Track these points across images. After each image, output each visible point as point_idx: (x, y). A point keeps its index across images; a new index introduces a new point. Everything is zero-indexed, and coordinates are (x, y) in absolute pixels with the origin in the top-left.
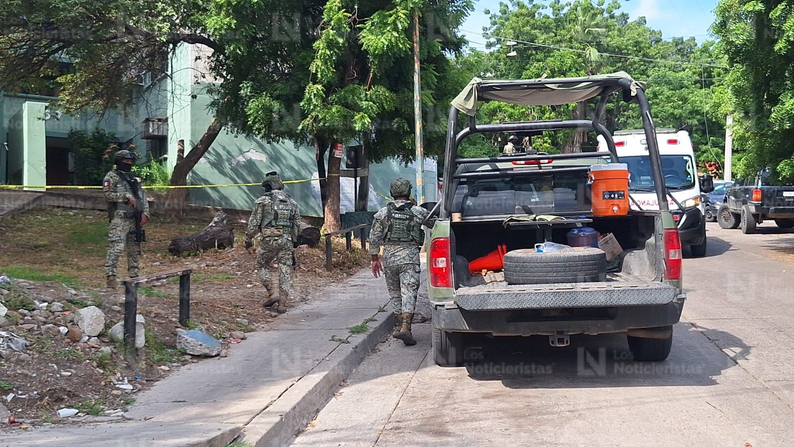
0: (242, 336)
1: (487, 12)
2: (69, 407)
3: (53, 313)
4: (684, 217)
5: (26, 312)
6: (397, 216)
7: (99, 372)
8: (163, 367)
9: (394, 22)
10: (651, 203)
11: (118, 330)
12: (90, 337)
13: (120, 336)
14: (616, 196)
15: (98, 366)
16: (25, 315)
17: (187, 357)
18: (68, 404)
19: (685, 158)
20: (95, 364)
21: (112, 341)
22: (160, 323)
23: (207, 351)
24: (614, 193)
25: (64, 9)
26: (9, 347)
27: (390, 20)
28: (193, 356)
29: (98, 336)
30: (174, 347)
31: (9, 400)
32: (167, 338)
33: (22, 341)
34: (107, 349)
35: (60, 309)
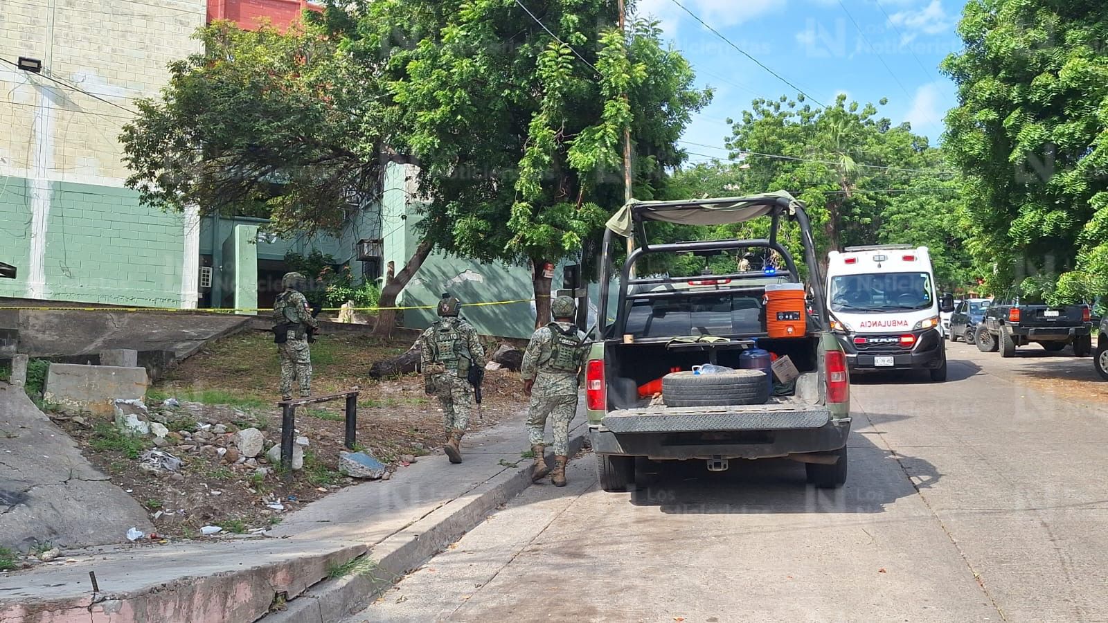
0: (411, 460)
1: (730, 122)
2: (213, 525)
3: (216, 434)
4: (920, 339)
5: (186, 433)
6: (564, 341)
7: (251, 492)
8: (320, 489)
9: (602, 137)
10: (883, 324)
11: (276, 452)
12: (247, 458)
13: (278, 457)
14: (791, 316)
15: (250, 487)
16: (185, 436)
17: (349, 480)
18: (213, 522)
19: (923, 275)
20: (247, 484)
21: (270, 462)
22: (324, 446)
23: (368, 474)
24: (789, 313)
25: (267, 132)
26: (163, 466)
27: (597, 136)
28: (355, 479)
29: (256, 458)
30: (336, 470)
31: (157, 517)
32: (330, 460)
33: (177, 461)
34: (262, 470)
35: (223, 431)
